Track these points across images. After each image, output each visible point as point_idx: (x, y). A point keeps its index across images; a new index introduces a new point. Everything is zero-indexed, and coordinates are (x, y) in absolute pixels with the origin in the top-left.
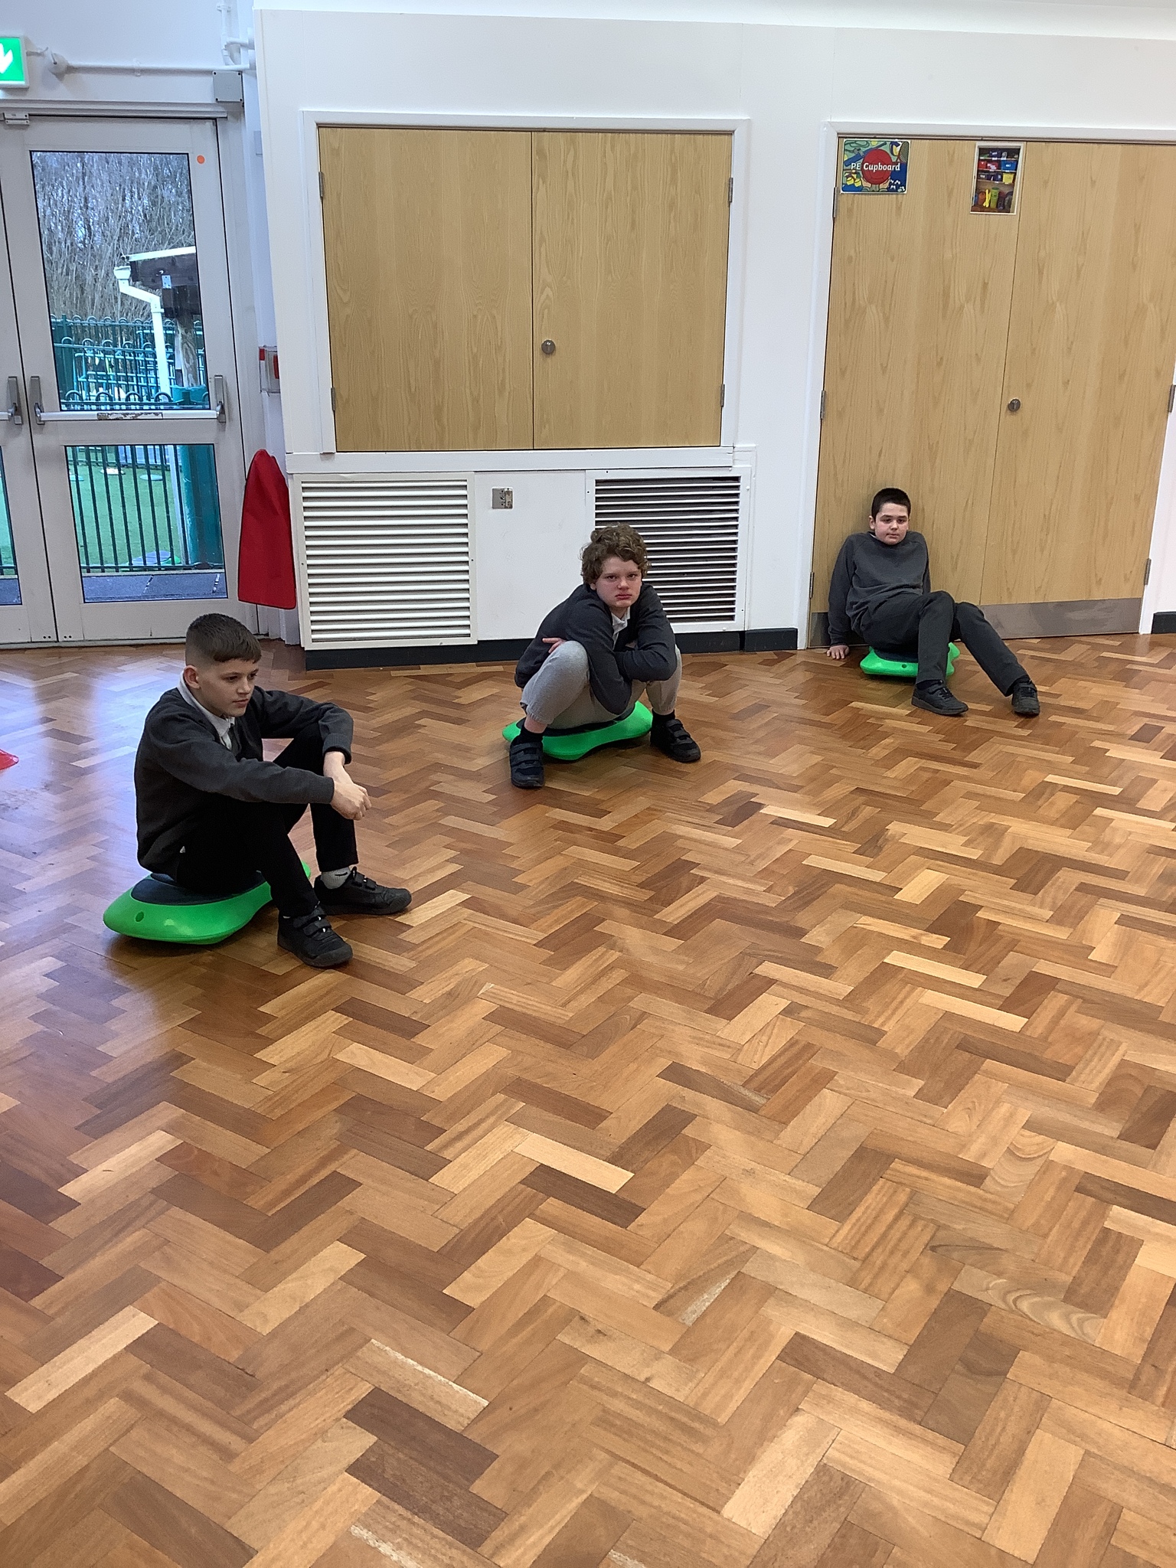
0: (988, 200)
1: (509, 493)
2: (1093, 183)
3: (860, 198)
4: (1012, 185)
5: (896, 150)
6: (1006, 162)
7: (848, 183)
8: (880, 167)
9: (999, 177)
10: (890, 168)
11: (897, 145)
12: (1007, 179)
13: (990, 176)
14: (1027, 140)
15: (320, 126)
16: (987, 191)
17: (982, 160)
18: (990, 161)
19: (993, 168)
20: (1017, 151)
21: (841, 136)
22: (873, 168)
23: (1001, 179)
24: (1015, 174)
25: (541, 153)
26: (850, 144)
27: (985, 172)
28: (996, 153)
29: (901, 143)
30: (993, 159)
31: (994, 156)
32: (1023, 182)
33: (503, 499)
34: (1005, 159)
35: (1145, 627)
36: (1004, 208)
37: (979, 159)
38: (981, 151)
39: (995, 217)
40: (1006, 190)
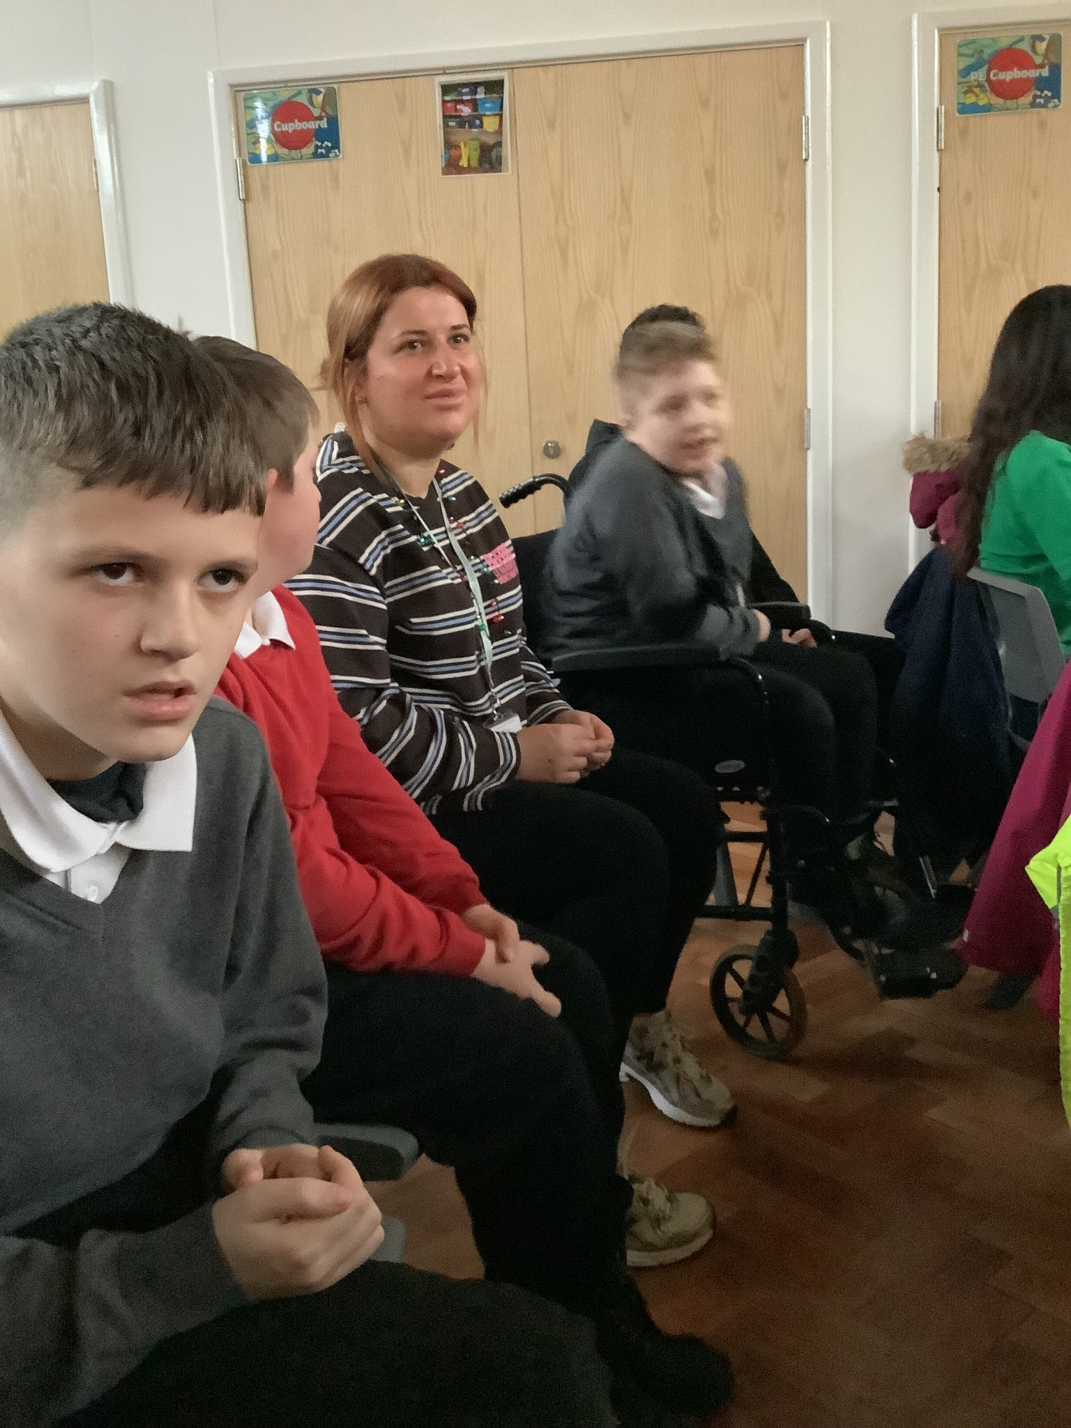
0: (467, 154)
4: (499, 133)
6: (484, 101)
9: (478, 122)
12: (490, 124)
13: (463, 122)
14: (512, 66)
16: (462, 145)
17: (448, 102)
18: (462, 102)
19: (466, 111)
20: (499, 83)
23: (481, 126)
24: (501, 116)
27: (456, 117)
28: (465, 90)
30: (465, 98)
31: (466, 94)
36: (491, 163)
37: (444, 102)
38: (446, 89)
39: (483, 181)
40: (490, 141)
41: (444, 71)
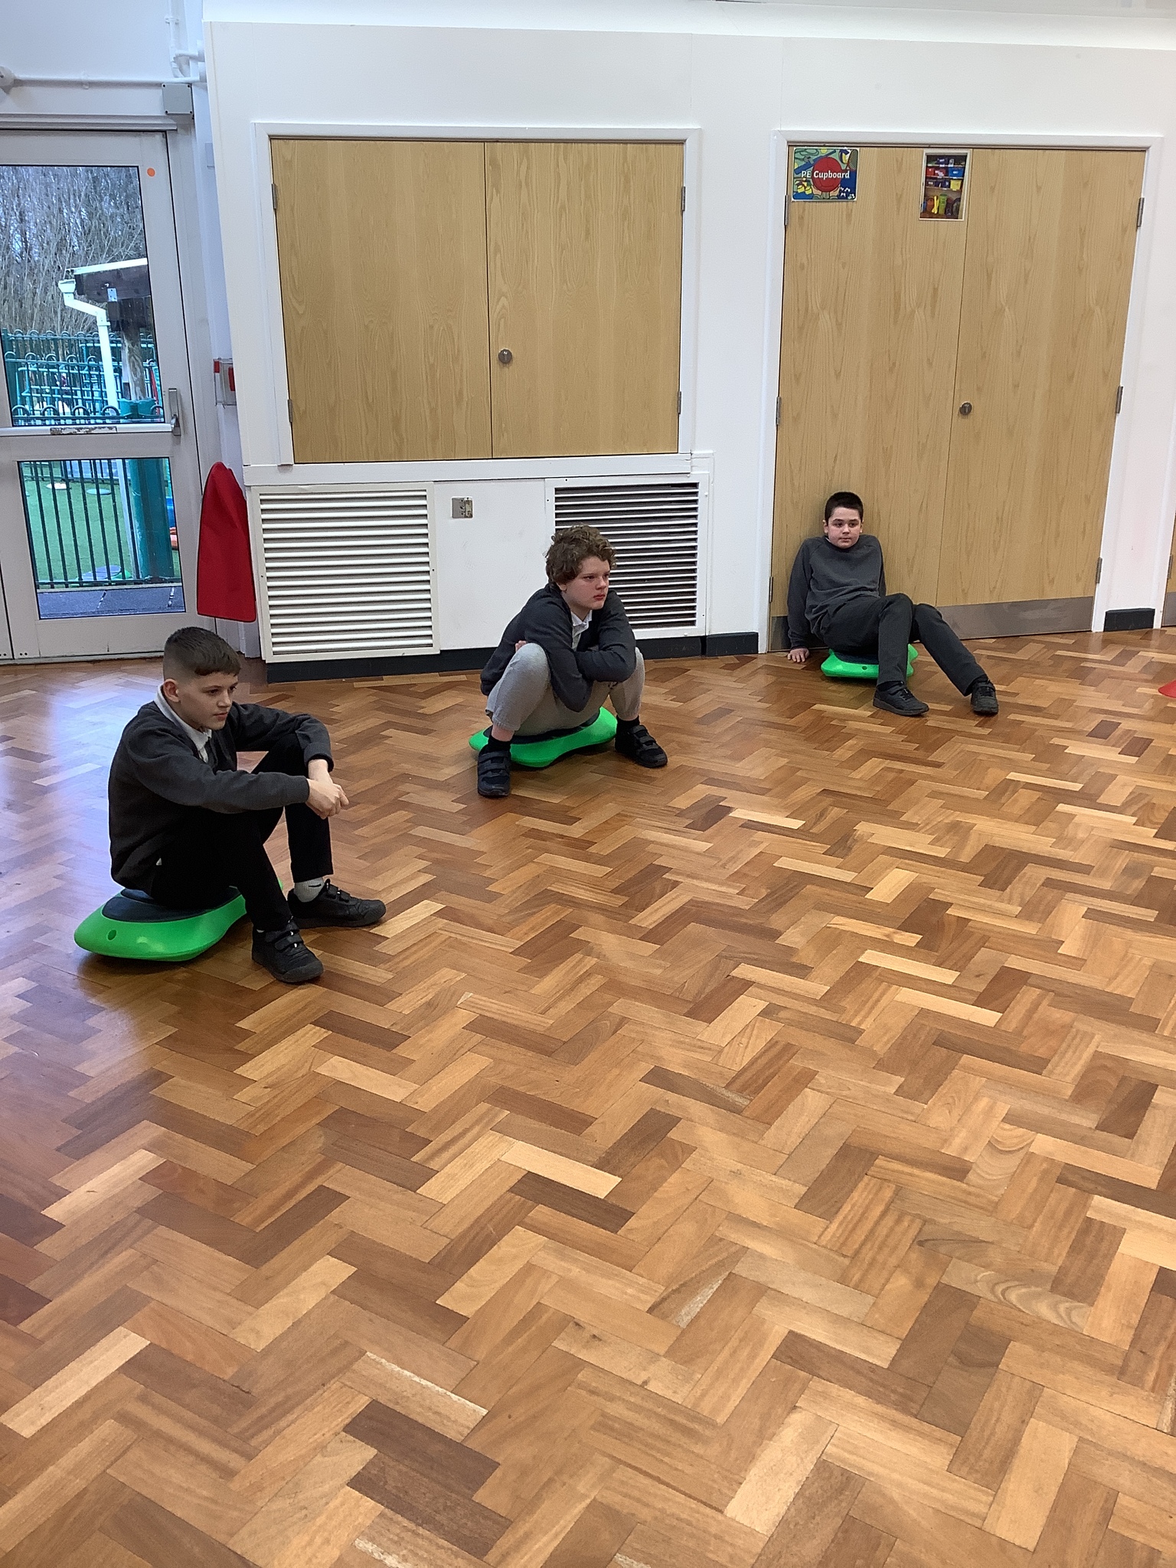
0: (937, 206)
1: (469, 502)
2: (1039, 188)
3: (810, 206)
4: (960, 191)
5: (846, 158)
6: (953, 169)
7: (799, 191)
8: (830, 175)
9: (947, 184)
10: (839, 176)
11: (847, 153)
12: (955, 185)
13: (938, 183)
14: (975, 147)
15: (272, 138)
16: (935, 198)
17: (930, 167)
18: (938, 168)
19: (941, 175)
20: (964, 158)
21: (791, 144)
22: (824, 176)
23: (949, 186)
24: (963, 180)
25: (494, 163)
26: (800, 152)
27: (933, 178)
28: (943, 160)
29: (850, 151)
30: (941, 166)
31: (942, 163)
32: (970, 188)
33: (462, 509)
34: (952, 166)
35: (1098, 624)
36: (952, 213)
37: (927, 166)
38: (930, 158)
39: (944, 223)
40: (954, 197)
41: (929, 146)
